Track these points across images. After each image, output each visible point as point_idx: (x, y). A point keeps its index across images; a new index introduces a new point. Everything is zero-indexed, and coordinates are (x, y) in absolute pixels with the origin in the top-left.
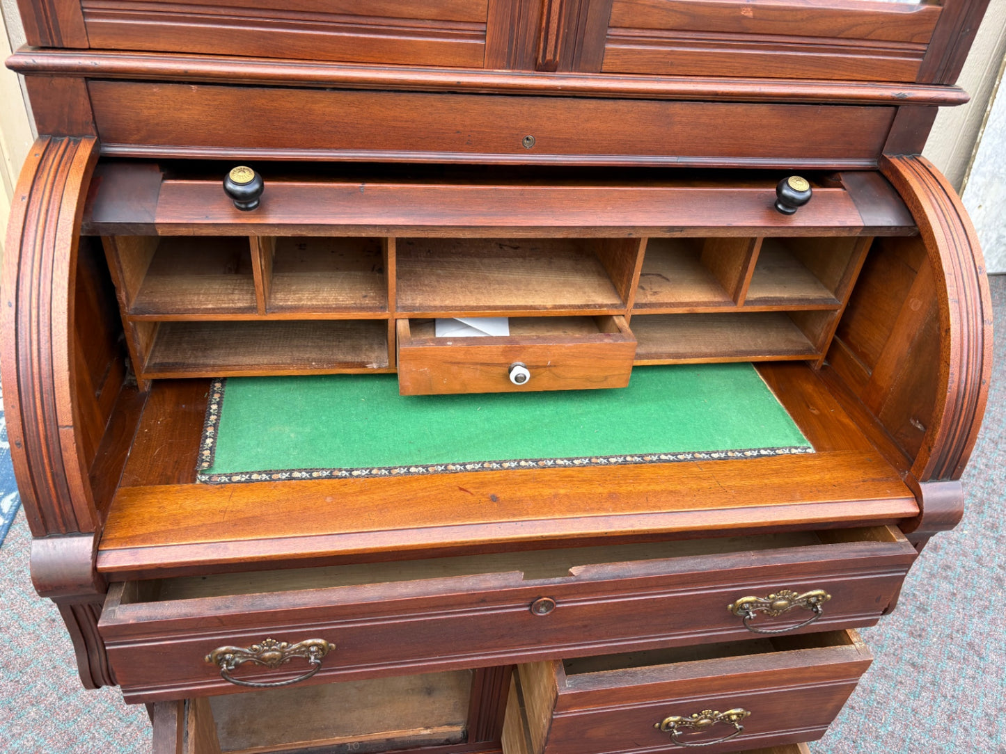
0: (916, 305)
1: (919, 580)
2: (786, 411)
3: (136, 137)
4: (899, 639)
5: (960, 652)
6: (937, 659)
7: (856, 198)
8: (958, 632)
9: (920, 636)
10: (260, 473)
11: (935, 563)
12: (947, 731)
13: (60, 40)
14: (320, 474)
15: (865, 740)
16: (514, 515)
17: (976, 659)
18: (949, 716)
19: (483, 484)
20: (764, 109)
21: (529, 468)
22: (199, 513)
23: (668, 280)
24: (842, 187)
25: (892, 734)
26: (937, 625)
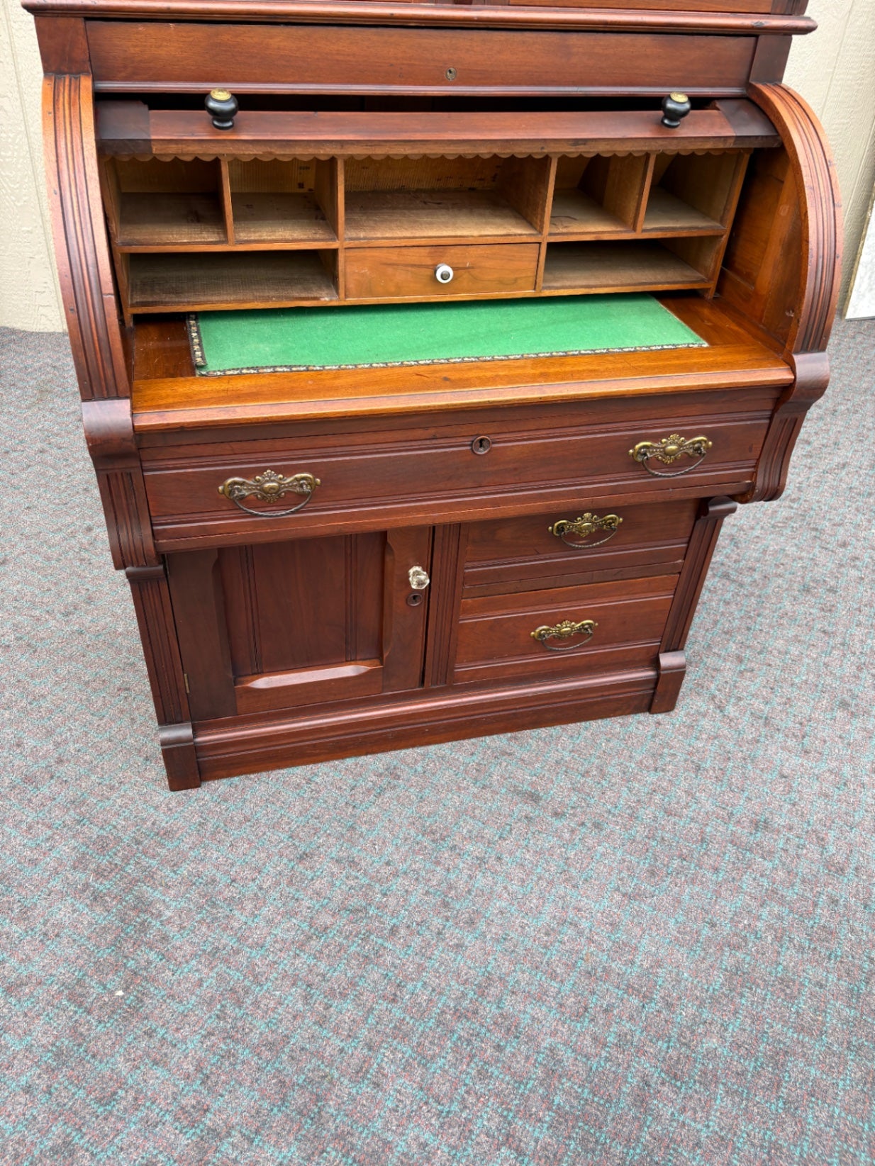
0: (784, 210)
1: (829, 569)
2: (683, 324)
3: (123, 74)
4: (811, 614)
5: (868, 620)
6: (845, 626)
7: (730, 119)
8: (866, 606)
9: (830, 610)
10: (248, 368)
11: (844, 556)
12: (857, 677)
14: (299, 369)
15: (781, 687)
16: (464, 387)
18: (858, 667)
19: (435, 371)
20: (646, 39)
21: (472, 362)
22: (206, 392)
23: (575, 219)
24: (718, 109)
25: (806, 682)
26: (846, 602)
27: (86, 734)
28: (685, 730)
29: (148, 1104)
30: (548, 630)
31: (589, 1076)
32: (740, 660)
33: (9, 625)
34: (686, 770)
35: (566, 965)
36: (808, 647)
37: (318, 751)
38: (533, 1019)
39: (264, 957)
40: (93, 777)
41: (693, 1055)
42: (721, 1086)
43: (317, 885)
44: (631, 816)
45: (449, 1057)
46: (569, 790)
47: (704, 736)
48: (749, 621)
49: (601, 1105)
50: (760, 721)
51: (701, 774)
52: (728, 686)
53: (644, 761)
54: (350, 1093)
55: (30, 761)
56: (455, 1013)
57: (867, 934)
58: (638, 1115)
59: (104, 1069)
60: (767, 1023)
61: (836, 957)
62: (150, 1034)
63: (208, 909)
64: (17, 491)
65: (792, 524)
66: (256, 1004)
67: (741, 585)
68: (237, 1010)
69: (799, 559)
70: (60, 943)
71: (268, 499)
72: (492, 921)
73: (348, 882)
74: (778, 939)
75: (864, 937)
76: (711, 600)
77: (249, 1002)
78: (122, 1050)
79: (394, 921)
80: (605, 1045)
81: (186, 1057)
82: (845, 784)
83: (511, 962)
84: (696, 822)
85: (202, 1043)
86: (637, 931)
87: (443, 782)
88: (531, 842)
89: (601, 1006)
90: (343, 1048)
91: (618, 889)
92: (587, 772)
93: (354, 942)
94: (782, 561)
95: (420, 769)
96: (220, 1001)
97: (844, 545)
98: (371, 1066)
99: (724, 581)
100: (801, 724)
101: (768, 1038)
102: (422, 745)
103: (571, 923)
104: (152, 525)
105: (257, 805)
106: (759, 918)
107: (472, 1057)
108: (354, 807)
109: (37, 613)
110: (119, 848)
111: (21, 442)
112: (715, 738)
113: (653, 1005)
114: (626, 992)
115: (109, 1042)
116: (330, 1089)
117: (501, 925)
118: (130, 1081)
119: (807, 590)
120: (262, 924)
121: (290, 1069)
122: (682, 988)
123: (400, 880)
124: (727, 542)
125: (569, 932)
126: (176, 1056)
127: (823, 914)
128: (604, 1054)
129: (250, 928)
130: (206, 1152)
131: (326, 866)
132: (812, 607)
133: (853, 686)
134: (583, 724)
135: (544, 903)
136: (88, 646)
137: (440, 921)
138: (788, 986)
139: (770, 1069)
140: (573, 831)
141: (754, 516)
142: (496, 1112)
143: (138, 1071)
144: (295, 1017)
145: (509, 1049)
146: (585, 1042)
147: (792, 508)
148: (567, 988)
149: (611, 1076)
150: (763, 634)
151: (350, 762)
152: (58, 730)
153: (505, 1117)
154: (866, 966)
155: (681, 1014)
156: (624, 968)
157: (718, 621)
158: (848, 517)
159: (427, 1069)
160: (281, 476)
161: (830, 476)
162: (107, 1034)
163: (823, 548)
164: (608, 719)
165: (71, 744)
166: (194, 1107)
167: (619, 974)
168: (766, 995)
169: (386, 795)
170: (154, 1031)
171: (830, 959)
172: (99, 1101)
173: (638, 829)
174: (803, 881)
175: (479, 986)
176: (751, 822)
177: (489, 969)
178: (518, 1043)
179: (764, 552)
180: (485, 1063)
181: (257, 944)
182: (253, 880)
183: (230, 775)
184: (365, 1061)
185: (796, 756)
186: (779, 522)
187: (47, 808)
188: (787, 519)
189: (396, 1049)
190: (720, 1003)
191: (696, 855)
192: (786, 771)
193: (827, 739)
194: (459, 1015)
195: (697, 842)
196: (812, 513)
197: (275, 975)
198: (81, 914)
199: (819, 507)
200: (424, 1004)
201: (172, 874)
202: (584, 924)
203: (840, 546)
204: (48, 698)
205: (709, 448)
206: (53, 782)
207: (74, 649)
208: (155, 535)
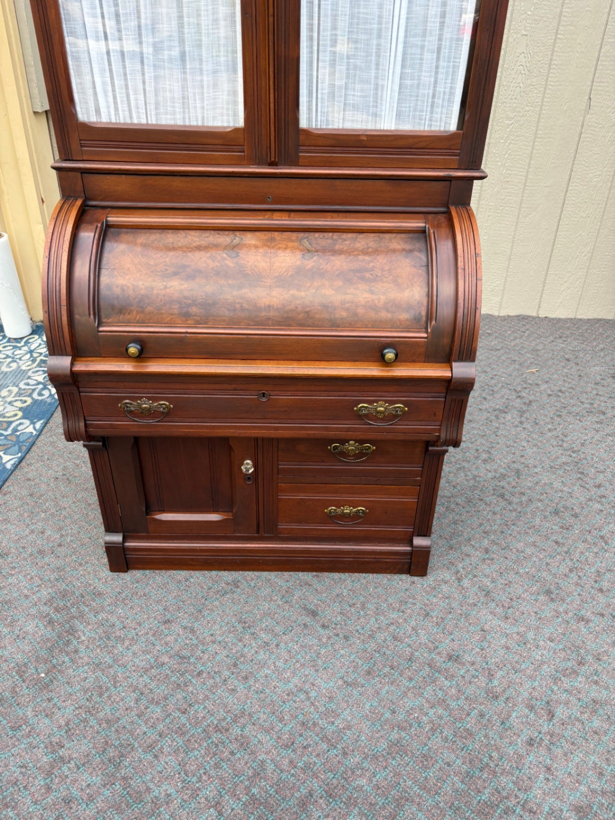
1: (579, 501)
3: (100, 198)
4: (552, 529)
5: (593, 540)
6: (574, 541)
8: (596, 529)
9: (568, 529)
11: (595, 494)
12: (567, 576)
13: (72, 156)
15: (508, 574)
17: (603, 544)
18: (570, 569)
25: (527, 573)
26: (582, 525)
27: (79, 533)
28: (429, 590)
29: (35, 736)
30: (335, 510)
31: (278, 782)
32: (487, 551)
34: (418, 614)
35: (292, 715)
36: (540, 551)
37: (196, 563)
38: (259, 741)
39: (124, 673)
40: (73, 557)
41: (347, 786)
42: (357, 808)
43: (168, 639)
44: (370, 636)
45: (202, 751)
46: (338, 613)
47: (440, 596)
48: (505, 527)
49: (278, 800)
50: (483, 593)
51: (428, 619)
53: (394, 604)
54: (140, 757)
55: (45, 542)
56: (215, 728)
57: (495, 741)
58: (298, 811)
59: (20, 713)
60: (403, 779)
61: (468, 749)
62: (50, 700)
63: (105, 640)
65: (566, 467)
66: (109, 697)
67: (510, 503)
68: (98, 698)
69: (561, 491)
70: (23, 642)
72: (259, 680)
73: (185, 641)
74: (433, 730)
75: (492, 742)
76: (484, 510)
77: (106, 695)
78: (33, 705)
79: (203, 668)
80: (295, 767)
81: (63, 717)
82: (525, 644)
83: (260, 706)
84: (411, 648)
85: (74, 711)
86: (344, 705)
87: (263, 595)
88: (301, 639)
89: (302, 744)
90: (146, 732)
91: (342, 678)
92: (354, 604)
93: (176, 675)
94: (547, 491)
95: (252, 584)
96: (91, 691)
97: (599, 486)
98: (157, 745)
99: (500, 499)
100: (511, 599)
101: (399, 788)
102: (259, 570)
103: (305, 692)
104: (85, 421)
105: (153, 588)
106: (426, 714)
107: (215, 754)
108: (206, 599)
109: (78, 462)
110: (72, 598)
112: (447, 598)
113: (335, 751)
114: (322, 739)
115: (28, 700)
116: (130, 752)
117: (263, 684)
118: (31, 722)
119: (556, 512)
120: (130, 654)
121: (114, 736)
122: (358, 745)
123: (215, 646)
124: (513, 473)
125: (302, 696)
126: (59, 714)
127: (470, 723)
128: (292, 771)
129: (123, 655)
130: (54, 768)
131: (176, 628)
132: (556, 525)
133: (560, 582)
134: (364, 575)
135: (293, 676)
137: (228, 673)
138: (426, 760)
139: (393, 807)
140: (329, 638)
141: (541, 458)
142: (216, 788)
143: (37, 718)
144: (127, 709)
145: (238, 755)
146: (284, 762)
147: (571, 456)
148: (287, 729)
149: (291, 784)
150: (511, 537)
151: (214, 573)
152: (65, 528)
153: (221, 792)
154: (485, 760)
155: (350, 760)
156: (326, 726)
157: (483, 524)
158: (611, 467)
159: (187, 755)
160: (151, 402)
162: (29, 695)
163: (582, 486)
164: (381, 575)
165: (69, 537)
166: (57, 743)
167: (321, 728)
168: (410, 762)
169: (227, 596)
170: (53, 699)
171: (462, 750)
172: (12, 728)
173: (372, 645)
174: (466, 699)
175: (236, 716)
176: (448, 655)
177: (245, 707)
178: (244, 753)
179: (537, 483)
180: (221, 760)
181: (123, 665)
182: (135, 629)
183: (144, 569)
184: (155, 742)
185: (498, 619)
186: (557, 465)
187: (44, 569)
188: (564, 463)
189: (174, 740)
190: (377, 760)
191: (401, 667)
192: (487, 627)
193: (525, 612)
194: (217, 729)
195: (405, 660)
196: (585, 461)
197: (126, 684)
198: (40, 629)
199: (592, 458)
200: (200, 719)
201: (93, 617)
202: (313, 694)
203: (595, 487)
204: (67, 510)
205: (405, 411)
206: (52, 555)
207: (90, 485)
208: (86, 426)
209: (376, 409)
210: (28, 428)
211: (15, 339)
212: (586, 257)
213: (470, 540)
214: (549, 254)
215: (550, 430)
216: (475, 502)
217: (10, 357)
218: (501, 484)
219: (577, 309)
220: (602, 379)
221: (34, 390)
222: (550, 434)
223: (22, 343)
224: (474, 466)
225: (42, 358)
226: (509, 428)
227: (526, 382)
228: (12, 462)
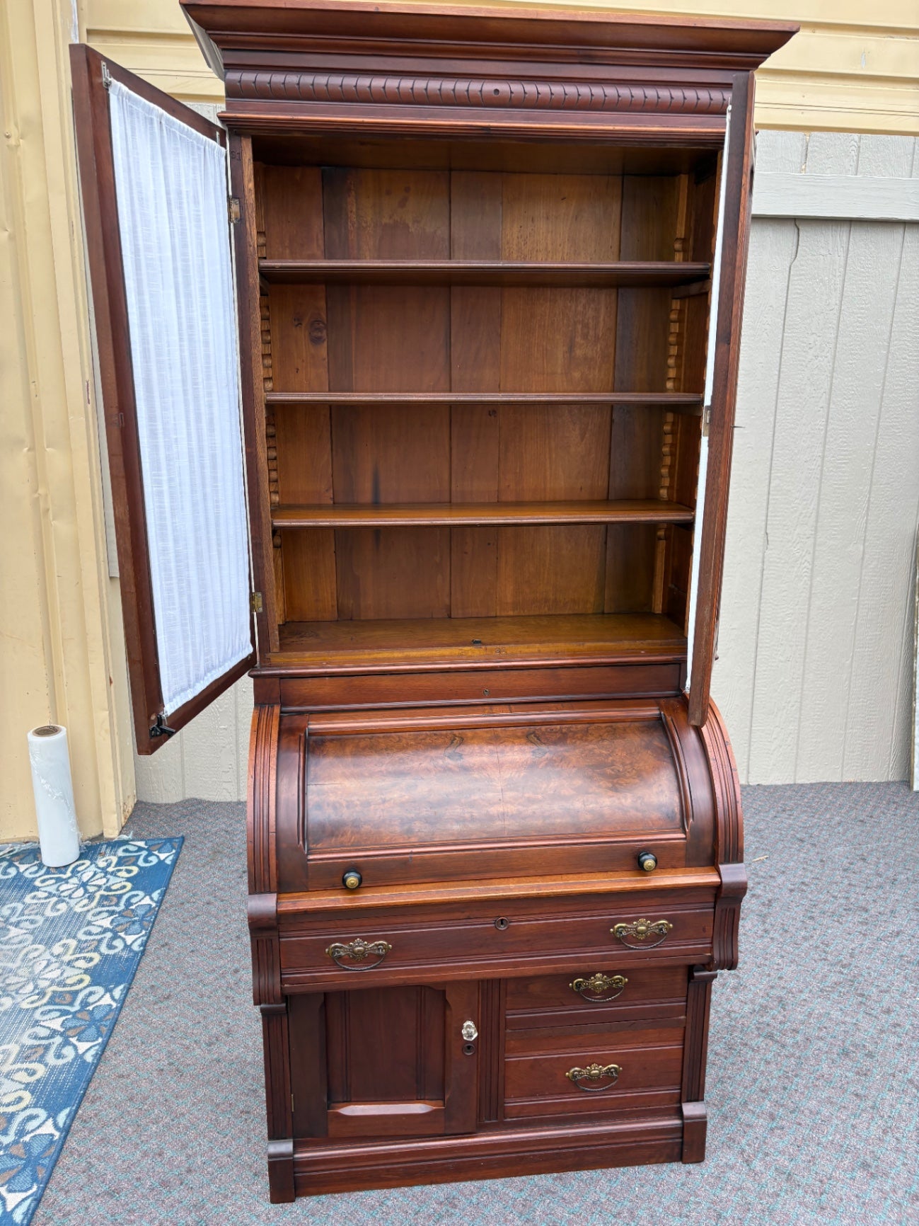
1: (870, 1034)
4: (846, 1077)
5: (900, 1086)
6: (878, 1091)
8: (900, 1071)
9: (865, 1075)
11: (887, 1022)
12: (881, 1140)
15: (808, 1146)
18: (884, 1130)
25: (832, 1142)
26: (882, 1067)
27: (211, 1149)
28: (712, 1180)
30: (580, 1072)
32: (772, 1117)
33: (164, 1052)
34: (707, 1218)
36: (839, 1109)
37: (390, 1176)
40: (213, 1186)
47: (729, 1188)
48: (786, 1081)
50: (782, 1176)
51: (722, 1222)
52: (758, 1141)
53: (672, 1207)
55: (167, 1168)
64: (185, 937)
65: (840, 989)
67: (783, 1046)
69: (843, 1023)
71: (356, 958)
76: (753, 1059)
87: (493, 1214)
92: (619, 1214)
94: (825, 1025)
95: (474, 1201)
97: (888, 1011)
99: (768, 1041)
100: (821, 1181)
102: (478, 1178)
104: (281, 974)
105: (337, 1221)
109: (187, 1042)
111: (194, 895)
112: (739, 1189)
119: (846, 1054)
124: (775, 1003)
132: (849, 1070)
133: (875, 1149)
134: (622, 1169)
136: (222, 1073)
141: (805, 979)
147: (842, 973)
150: (798, 1094)
151: (417, 1189)
152: (191, 1145)
157: (757, 1079)
158: (896, 984)
160: (366, 943)
161: (884, 944)
163: (867, 1013)
164: (645, 1166)
165: (199, 1157)
169: (444, 1222)
179: (810, 1015)
183: (319, 1193)
185: (812, 1211)
186: (828, 987)
187: (175, 1209)
188: (836, 983)
193: (844, 1197)
196: (861, 979)
199: (869, 973)
203: (884, 1012)
204: (186, 1117)
205: (670, 929)
206: (182, 1187)
207: (211, 1075)
208: (282, 981)
209: (636, 928)
210: (104, 999)
211: (56, 868)
212: (794, 708)
213: (746, 1103)
214: (750, 706)
215: (805, 939)
216: (738, 1049)
217: (54, 895)
218: (765, 1019)
219: (795, 771)
220: (852, 864)
221: (100, 941)
222: (806, 944)
223: (69, 874)
224: (724, 998)
225: (102, 892)
226: (752, 940)
227: (757, 875)
228: (93, 1052)
